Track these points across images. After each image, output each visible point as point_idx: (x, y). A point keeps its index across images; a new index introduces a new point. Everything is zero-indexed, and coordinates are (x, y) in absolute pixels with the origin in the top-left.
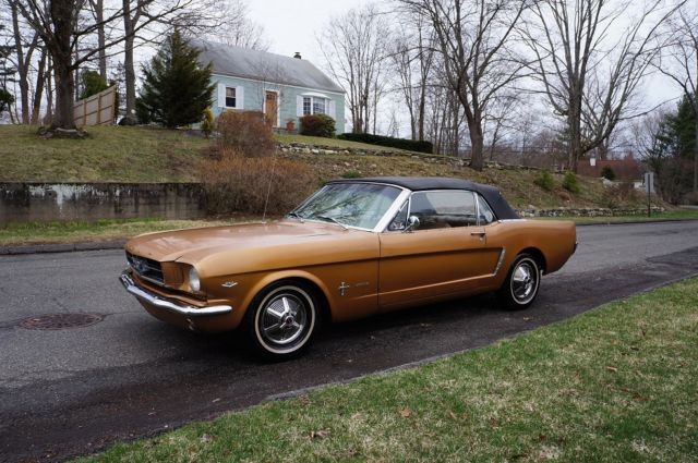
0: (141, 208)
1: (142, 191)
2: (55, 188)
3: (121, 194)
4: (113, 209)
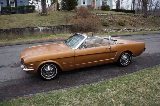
0: (58, 31)
1: (58, 27)
2: (39, 28)
3: (53, 28)
4: (52, 32)
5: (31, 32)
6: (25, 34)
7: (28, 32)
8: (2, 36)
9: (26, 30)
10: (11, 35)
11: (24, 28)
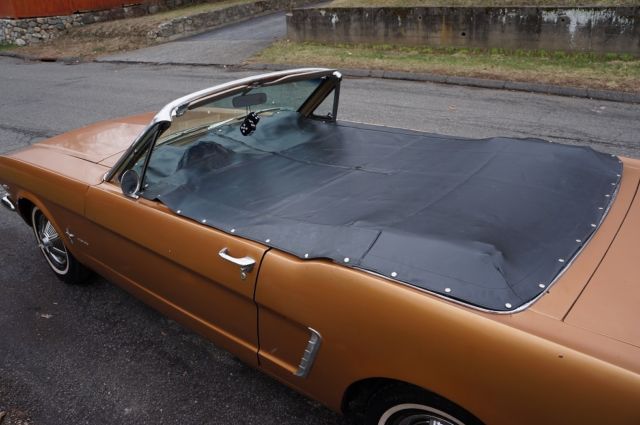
2: (569, 13)
4: (636, 41)
5: (524, 32)
6: (495, 36)
7: (513, 27)
8: (409, 33)
9: (504, 19)
10: (440, 36)
11: (498, 9)
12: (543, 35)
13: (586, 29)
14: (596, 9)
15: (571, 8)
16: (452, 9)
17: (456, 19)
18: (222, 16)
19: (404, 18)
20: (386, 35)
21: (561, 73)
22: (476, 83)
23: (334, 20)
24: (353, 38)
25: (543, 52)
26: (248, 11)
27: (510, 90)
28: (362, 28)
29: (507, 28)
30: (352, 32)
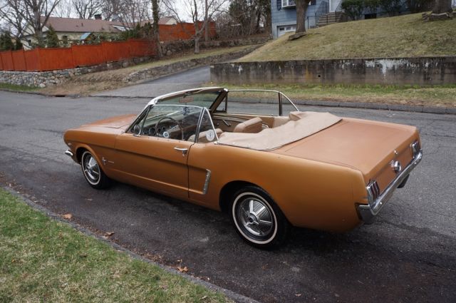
0: (446, 77)
2: (381, 62)
3: (429, 66)
4: (422, 77)
5: (356, 73)
6: (338, 76)
7: (349, 71)
8: (286, 77)
9: (343, 66)
10: (305, 77)
11: (339, 60)
12: (367, 75)
13: (393, 71)
14: (396, 59)
15: (382, 59)
16: (311, 61)
17: (314, 67)
18: (170, 69)
19: (282, 67)
20: (272, 78)
21: (375, 97)
22: (323, 104)
23: (239, 70)
24: (252, 80)
25: (367, 85)
26: (186, 65)
27: (342, 107)
28: (257, 74)
29: (345, 71)
30: (251, 77)
